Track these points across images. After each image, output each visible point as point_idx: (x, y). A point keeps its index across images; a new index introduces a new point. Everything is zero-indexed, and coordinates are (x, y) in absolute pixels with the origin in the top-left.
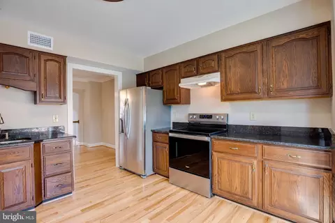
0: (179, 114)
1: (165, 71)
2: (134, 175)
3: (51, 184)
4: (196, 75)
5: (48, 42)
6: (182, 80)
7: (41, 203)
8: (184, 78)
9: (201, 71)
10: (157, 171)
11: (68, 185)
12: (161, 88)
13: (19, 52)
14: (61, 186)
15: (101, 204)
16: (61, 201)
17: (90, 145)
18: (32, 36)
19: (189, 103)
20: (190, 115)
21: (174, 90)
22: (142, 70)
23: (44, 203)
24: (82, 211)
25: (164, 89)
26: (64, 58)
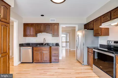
0: (103, 41)
1: (94, 21)
2: (80, 63)
3: (53, 58)
4: (110, 20)
5: (54, 20)
6: (102, 24)
7: (51, 62)
8: (103, 23)
9: (113, 17)
10: (89, 64)
11: (57, 60)
12: (93, 29)
13: (48, 24)
14: (56, 60)
15: (64, 69)
16: (55, 64)
17: (71, 50)
18: (51, 20)
19: (108, 35)
20: (108, 41)
21: (98, 30)
22: (86, 23)
23: (52, 63)
24: (58, 68)
25: (94, 29)
26: (58, 24)
